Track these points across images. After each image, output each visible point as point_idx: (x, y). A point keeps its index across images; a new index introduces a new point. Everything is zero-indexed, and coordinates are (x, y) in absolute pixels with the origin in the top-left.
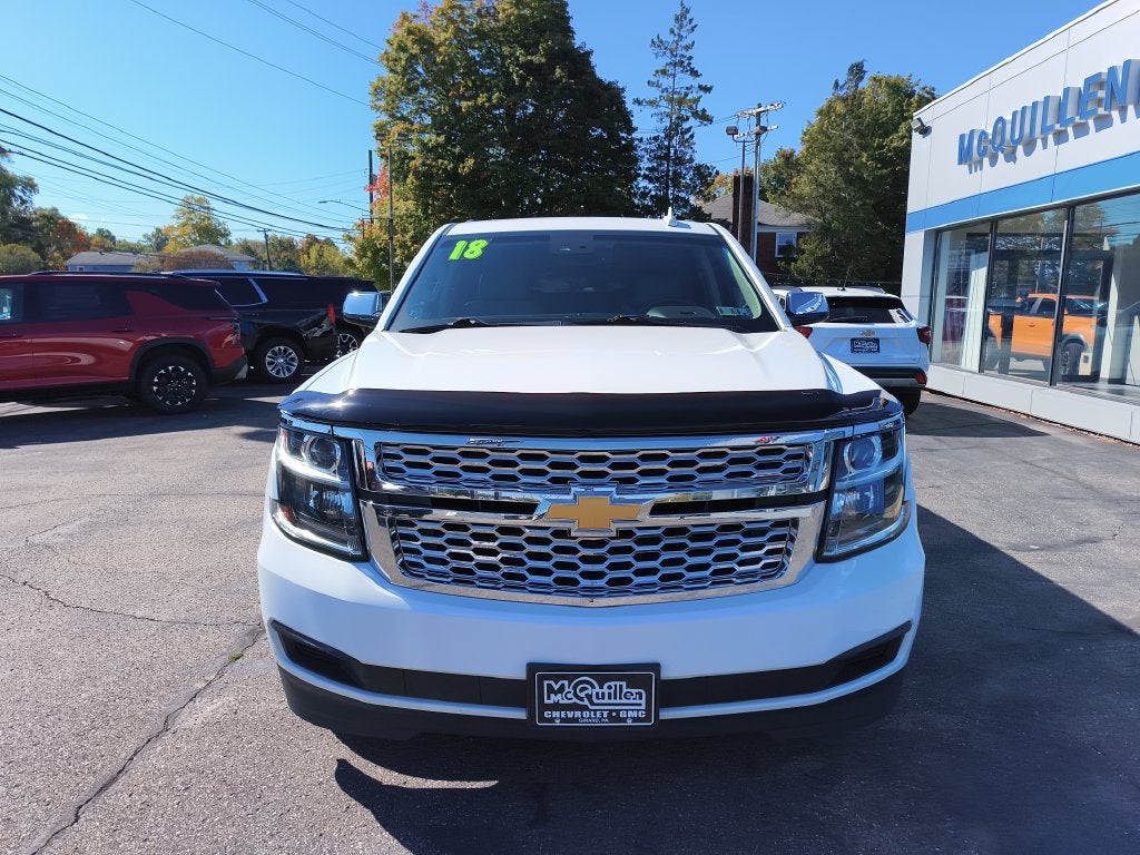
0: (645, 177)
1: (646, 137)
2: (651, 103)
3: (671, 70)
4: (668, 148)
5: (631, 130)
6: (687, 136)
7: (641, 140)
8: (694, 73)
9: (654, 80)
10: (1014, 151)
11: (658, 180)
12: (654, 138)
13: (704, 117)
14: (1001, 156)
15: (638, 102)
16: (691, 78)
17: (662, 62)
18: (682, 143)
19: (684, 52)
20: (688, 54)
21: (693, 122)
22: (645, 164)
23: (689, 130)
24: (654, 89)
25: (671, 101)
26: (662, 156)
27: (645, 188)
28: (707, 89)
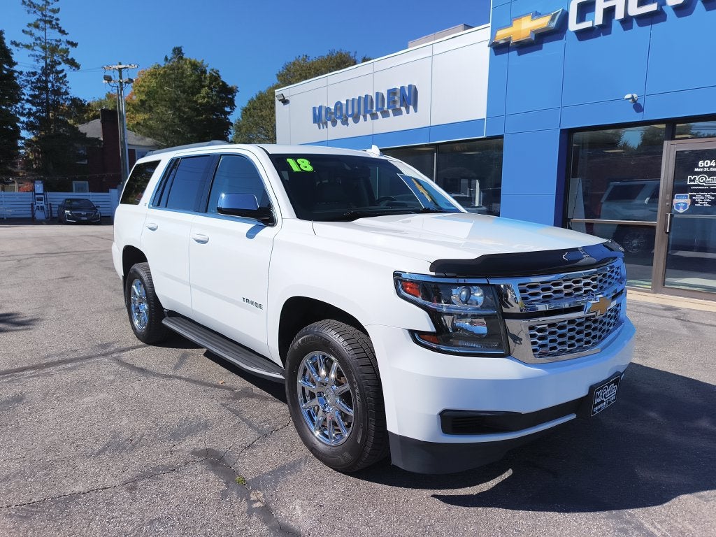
0: (28, 101)
1: (25, 70)
2: (27, 47)
3: (41, 24)
4: (46, 82)
5: (12, 64)
6: (60, 75)
7: (21, 73)
8: (63, 32)
9: (27, 29)
10: (347, 120)
11: (39, 104)
12: (32, 73)
13: (73, 63)
14: (339, 121)
15: (14, 43)
16: (60, 34)
17: (33, 18)
18: (57, 79)
19: (51, 14)
20: (56, 16)
21: (63, 66)
22: (27, 92)
23: (63, 71)
24: (28, 36)
25: (44, 48)
26: (41, 86)
27: (30, 109)
28: (74, 45)
